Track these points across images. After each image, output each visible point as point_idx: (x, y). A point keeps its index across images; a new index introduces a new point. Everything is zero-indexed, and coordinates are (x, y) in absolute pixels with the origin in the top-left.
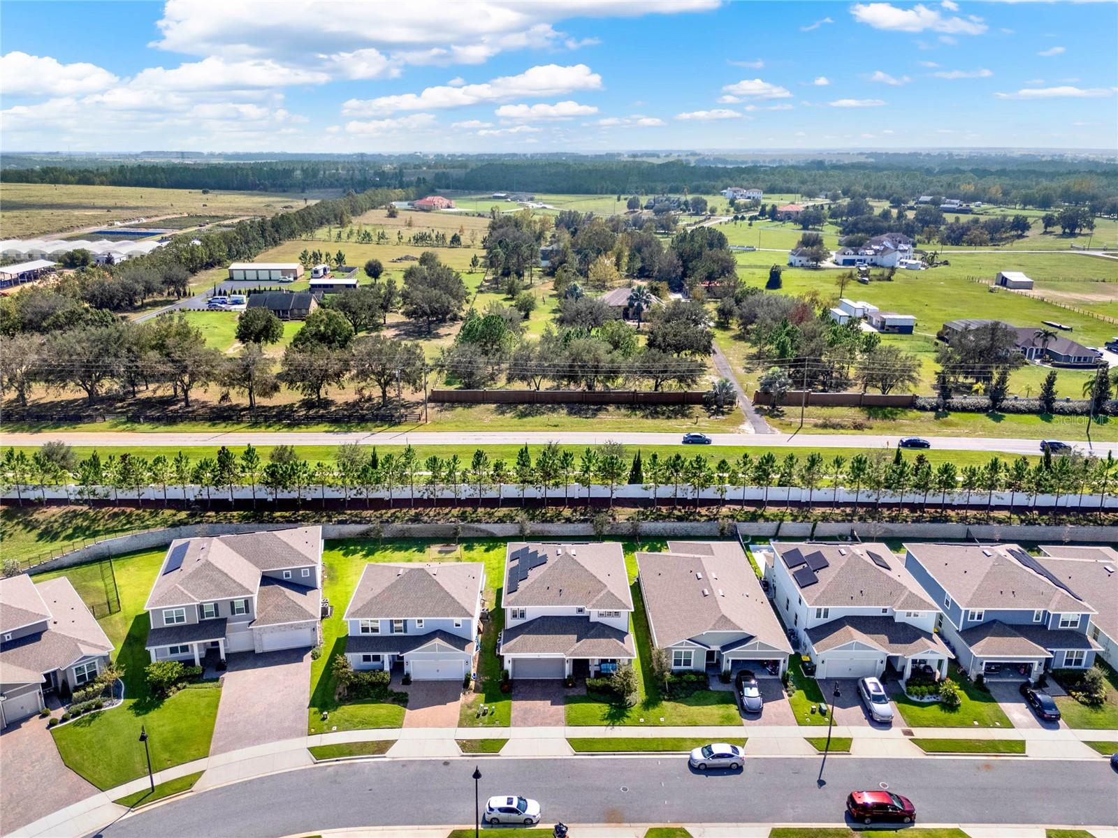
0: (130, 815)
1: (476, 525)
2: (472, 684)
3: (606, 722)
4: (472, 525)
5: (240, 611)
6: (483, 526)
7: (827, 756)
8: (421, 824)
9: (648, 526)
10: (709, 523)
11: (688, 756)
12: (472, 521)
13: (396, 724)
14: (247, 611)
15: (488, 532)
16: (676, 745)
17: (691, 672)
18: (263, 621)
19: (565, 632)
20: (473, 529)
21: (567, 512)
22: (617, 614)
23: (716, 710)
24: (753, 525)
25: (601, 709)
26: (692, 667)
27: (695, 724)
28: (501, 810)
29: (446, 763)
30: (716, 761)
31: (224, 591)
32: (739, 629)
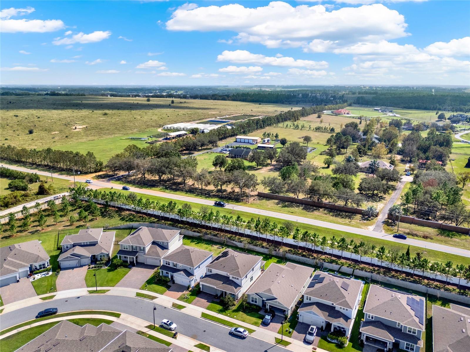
0: (89, 295)
1: (232, 241)
2: (190, 289)
3: (217, 312)
4: (231, 241)
5: (142, 250)
6: (234, 242)
7: (277, 345)
8: (145, 320)
9: (289, 255)
10: (313, 260)
11: (231, 329)
12: (232, 240)
13: (162, 293)
14: (144, 251)
15: (236, 245)
16: (230, 324)
17: (255, 305)
18: (147, 255)
19: (220, 280)
20: (231, 242)
21: (265, 244)
22: (238, 279)
23: (254, 319)
24: (330, 264)
25: (220, 307)
26: (257, 304)
27: (244, 321)
28: (164, 323)
29: (165, 308)
30: (236, 333)
31: (139, 244)
32: (272, 294)
